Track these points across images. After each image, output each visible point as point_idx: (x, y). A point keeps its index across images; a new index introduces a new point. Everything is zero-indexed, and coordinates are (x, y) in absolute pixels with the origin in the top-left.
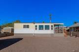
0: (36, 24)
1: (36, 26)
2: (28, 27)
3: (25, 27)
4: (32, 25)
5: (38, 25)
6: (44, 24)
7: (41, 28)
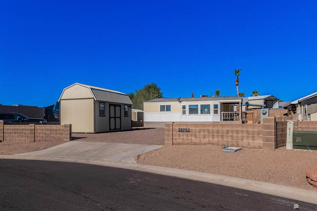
0: (184, 103)
1: (184, 107)
2: (168, 108)
3: (163, 108)
4: (176, 105)
5: (187, 104)
6: (199, 103)
7: (193, 110)
